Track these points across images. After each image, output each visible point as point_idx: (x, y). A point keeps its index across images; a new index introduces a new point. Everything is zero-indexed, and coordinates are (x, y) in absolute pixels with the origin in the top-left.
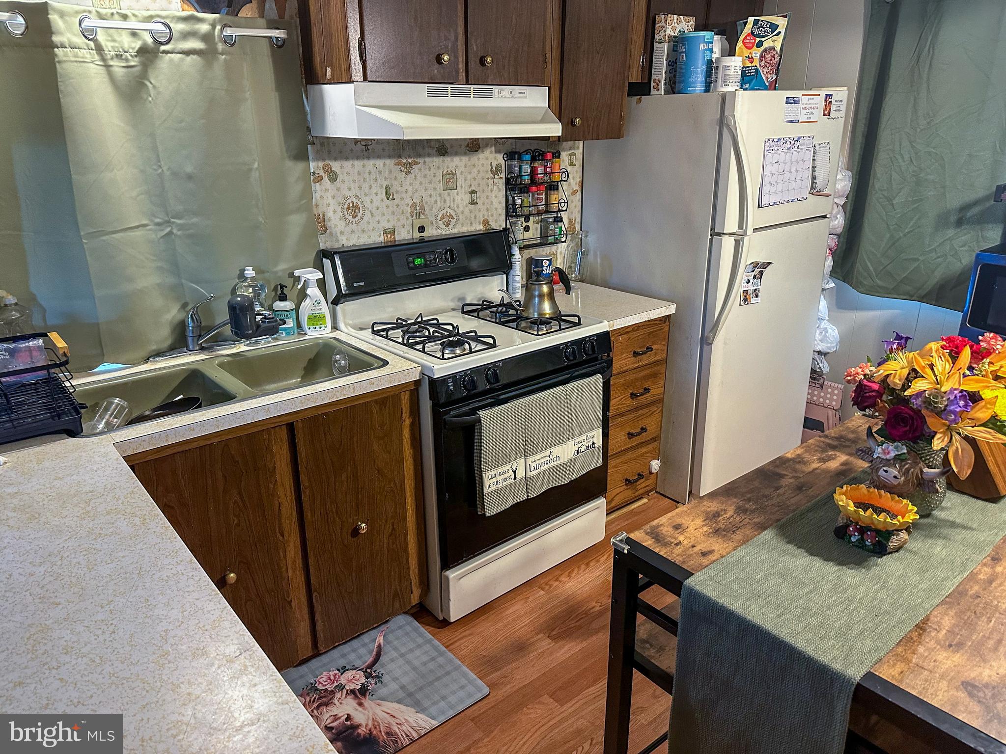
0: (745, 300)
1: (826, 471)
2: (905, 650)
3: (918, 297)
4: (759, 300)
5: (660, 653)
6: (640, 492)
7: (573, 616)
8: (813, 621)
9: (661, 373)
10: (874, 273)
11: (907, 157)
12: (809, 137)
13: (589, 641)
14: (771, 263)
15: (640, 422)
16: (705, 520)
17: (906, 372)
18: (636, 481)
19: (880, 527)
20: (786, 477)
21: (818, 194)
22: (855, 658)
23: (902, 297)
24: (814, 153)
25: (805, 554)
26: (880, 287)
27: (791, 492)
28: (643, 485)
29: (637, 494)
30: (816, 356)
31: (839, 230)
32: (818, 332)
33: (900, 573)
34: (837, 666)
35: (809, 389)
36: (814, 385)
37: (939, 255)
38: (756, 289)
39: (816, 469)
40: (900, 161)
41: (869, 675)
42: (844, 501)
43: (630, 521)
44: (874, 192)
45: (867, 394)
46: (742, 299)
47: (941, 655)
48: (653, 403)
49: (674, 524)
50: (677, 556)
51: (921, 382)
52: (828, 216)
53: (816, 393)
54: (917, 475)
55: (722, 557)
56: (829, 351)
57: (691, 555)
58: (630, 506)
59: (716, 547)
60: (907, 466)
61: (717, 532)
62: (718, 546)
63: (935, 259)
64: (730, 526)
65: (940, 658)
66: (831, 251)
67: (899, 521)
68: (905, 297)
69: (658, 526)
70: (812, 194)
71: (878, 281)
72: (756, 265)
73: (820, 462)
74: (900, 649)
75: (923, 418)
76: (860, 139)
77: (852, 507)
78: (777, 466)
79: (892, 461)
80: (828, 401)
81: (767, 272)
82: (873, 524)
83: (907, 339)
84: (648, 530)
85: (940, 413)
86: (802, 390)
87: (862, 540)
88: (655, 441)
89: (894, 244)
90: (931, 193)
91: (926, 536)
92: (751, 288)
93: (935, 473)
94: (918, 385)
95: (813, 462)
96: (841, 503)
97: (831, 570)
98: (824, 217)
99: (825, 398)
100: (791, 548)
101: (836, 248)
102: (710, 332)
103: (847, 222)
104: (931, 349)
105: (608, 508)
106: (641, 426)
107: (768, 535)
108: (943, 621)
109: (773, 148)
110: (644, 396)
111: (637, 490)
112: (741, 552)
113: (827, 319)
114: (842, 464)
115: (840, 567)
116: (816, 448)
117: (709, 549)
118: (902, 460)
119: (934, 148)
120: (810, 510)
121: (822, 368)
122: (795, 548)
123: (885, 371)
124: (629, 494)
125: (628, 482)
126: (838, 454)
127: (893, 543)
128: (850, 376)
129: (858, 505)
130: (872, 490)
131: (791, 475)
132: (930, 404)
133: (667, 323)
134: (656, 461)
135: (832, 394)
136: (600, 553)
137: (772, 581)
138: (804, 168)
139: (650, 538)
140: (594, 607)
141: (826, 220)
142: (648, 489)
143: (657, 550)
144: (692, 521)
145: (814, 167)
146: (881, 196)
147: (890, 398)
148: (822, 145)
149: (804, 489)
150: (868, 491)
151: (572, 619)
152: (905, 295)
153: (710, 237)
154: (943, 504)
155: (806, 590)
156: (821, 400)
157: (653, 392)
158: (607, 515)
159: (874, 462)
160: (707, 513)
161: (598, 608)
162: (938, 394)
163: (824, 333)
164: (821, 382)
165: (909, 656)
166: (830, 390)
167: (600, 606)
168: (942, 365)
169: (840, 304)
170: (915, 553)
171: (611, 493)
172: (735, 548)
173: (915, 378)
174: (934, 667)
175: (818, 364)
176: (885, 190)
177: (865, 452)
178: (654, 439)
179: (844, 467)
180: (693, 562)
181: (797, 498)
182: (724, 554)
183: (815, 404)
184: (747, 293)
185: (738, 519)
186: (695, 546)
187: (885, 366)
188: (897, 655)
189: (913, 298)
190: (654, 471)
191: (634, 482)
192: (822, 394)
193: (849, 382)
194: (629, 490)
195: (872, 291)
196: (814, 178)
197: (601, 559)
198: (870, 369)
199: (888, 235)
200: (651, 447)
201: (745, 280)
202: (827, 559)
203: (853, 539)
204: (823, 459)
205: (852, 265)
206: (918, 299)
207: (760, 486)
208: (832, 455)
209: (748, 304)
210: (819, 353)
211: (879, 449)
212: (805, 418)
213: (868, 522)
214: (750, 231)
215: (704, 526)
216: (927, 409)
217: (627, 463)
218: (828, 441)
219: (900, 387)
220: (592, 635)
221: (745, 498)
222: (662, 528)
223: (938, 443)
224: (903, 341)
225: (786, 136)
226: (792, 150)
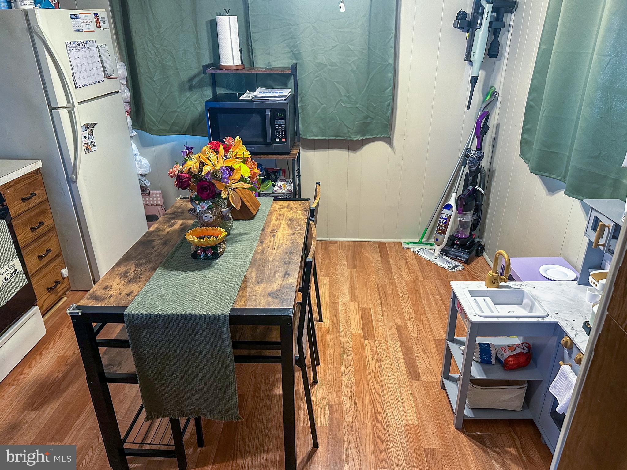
0: (88, 149)
1: (175, 231)
2: (242, 292)
3: (183, 132)
4: (96, 148)
5: (120, 367)
6: (61, 293)
7: (45, 388)
8: (199, 299)
9: (47, 210)
10: (157, 122)
11: (153, 52)
12: (93, 41)
13: (64, 396)
14: (96, 124)
15: (44, 246)
16: (120, 278)
17: (198, 164)
18: (55, 287)
19: (213, 244)
20: (155, 241)
21: (110, 77)
22: (224, 306)
23: (175, 134)
24: (99, 51)
25: (182, 273)
26: (162, 130)
27: (161, 247)
28: (61, 289)
29: (59, 295)
30: (141, 178)
31: (129, 99)
32: (136, 163)
33: (227, 263)
34: (218, 313)
35: (143, 198)
36: (144, 195)
37: (186, 107)
38: (92, 142)
39: (169, 231)
40: (150, 54)
41: (233, 310)
42: (191, 237)
43: (60, 315)
44: (141, 75)
45: (184, 180)
46: (86, 149)
47: (257, 288)
48: (49, 231)
49: (103, 287)
50: (113, 302)
51: (207, 167)
52: (119, 91)
53: (147, 199)
54: (220, 214)
55: (139, 292)
56: (146, 173)
57: (121, 299)
58: (56, 306)
59: (133, 288)
60: (214, 211)
61: (130, 281)
62: (134, 287)
63: (185, 110)
64: (136, 275)
65: (256, 289)
66: (128, 113)
67: (220, 238)
68: (177, 134)
69: (94, 292)
70: (106, 77)
71: (160, 127)
72: (87, 126)
73: (169, 228)
74: (240, 293)
75: (213, 185)
76: (123, 43)
77: (196, 240)
78: (148, 237)
79: (207, 211)
80: (155, 202)
81: (95, 129)
82: (209, 244)
83: (192, 148)
84: (89, 297)
85: (220, 180)
86: (139, 200)
87: (206, 255)
88: (59, 256)
89: (161, 104)
90: (172, 73)
91: (232, 243)
92: (89, 142)
93: (227, 210)
94: (206, 169)
95: (166, 229)
96: (190, 240)
97: (197, 274)
98: (118, 92)
99: (153, 201)
100: (174, 273)
101: (130, 111)
102: (72, 174)
103: (131, 94)
104: (205, 150)
105: (42, 311)
106: (45, 249)
107: (159, 271)
108: (252, 274)
109: (72, 48)
110: (41, 228)
111: (58, 293)
112: (149, 285)
113: (139, 154)
114: (181, 225)
115: (201, 271)
116: (164, 221)
117: (130, 291)
118: (211, 209)
119: (165, 47)
120: (175, 252)
121: (146, 184)
122: (176, 272)
123: (187, 166)
124: (53, 297)
125: (49, 290)
126: (177, 221)
127: (220, 251)
128: (172, 173)
129: (198, 238)
130: (202, 228)
131: (157, 239)
132: (215, 177)
133: (40, 174)
134: (65, 269)
135: (157, 197)
136: (47, 343)
137: (171, 291)
138: (96, 62)
139: (91, 300)
140: (57, 376)
141: (119, 94)
142: (66, 289)
143: (100, 305)
144: (113, 281)
145: (102, 61)
146: (146, 76)
147: (195, 179)
148: (102, 46)
149: (167, 243)
150: (201, 230)
151: (45, 391)
152: (176, 132)
153: (49, 111)
154: (233, 228)
155: (190, 288)
156: (152, 202)
157: (46, 223)
158: (43, 316)
159: (198, 214)
160: (120, 274)
161: (61, 375)
162: (216, 171)
163: (140, 163)
164: (148, 192)
165: (245, 294)
166: (154, 195)
167: (62, 373)
168: (213, 157)
169: (143, 144)
170: (230, 252)
171: (40, 301)
172: (144, 285)
173: (203, 166)
174: (256, 293)
175: (143, 182)
176: (147, 73)
177: (193, 210)
178: (58, 255)
179: (183, 226)
180: (124, 301)
181: (166, 248)
182: (140, 290)
183: (149, 206)
184: (87, 145)
185: (139, 270)
186: (121, 293)
187: (186, 164)
188: (240, 296)
189: (181, 134)
190: (66, 276)
191: (54, 288)
192: (151, 199)
193: (172, 177)
194: (53, 295)
195: (159, 133)
196: (104, 68)
197: (50, 346)
198: (179, 168)
199: (157, 99)
200: (58, 261)
201: (83, 137)
202: (193, 270)
203: (202, 257)
204: (170, 226)
205: (143, 119)
206: (183, 134)
207: (143, 250)
208: (174, 222)
209: (90, 152)
210: (141, 175)
211: (199, 206)
212: (146, 215)
213: (206, 244)
214: (76, 104)
215: (121, 281)
216: (214, 179)
217: (44, 277)
218: (169, 216)
219: (197, 172)
220: (64, 392)
221: (138, 258)
222: (97, 293)
223: (224, 195)
224: (190, 150)
225: (79, 40)
226: (85, 50)
